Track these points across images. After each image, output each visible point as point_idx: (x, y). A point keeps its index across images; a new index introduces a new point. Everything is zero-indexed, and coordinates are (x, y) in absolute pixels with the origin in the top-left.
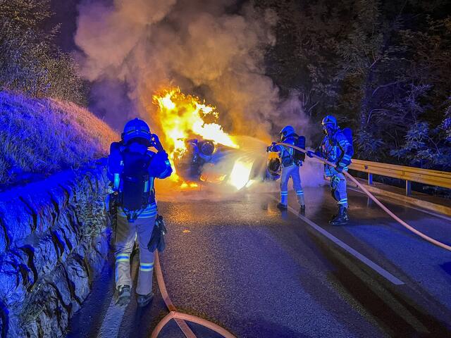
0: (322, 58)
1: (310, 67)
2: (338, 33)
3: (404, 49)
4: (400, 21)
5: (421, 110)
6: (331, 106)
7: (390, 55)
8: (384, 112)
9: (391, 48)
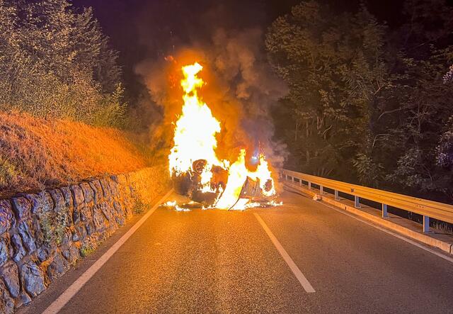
0: (333, 83)
1: (322, 92)
2: (350, 60)
3: (407, 76)
4: (403, 51)
5: (422, 136)
6: (343, 130)
7: (394, 82)
8: (386, 137)
9: (393, 76)
